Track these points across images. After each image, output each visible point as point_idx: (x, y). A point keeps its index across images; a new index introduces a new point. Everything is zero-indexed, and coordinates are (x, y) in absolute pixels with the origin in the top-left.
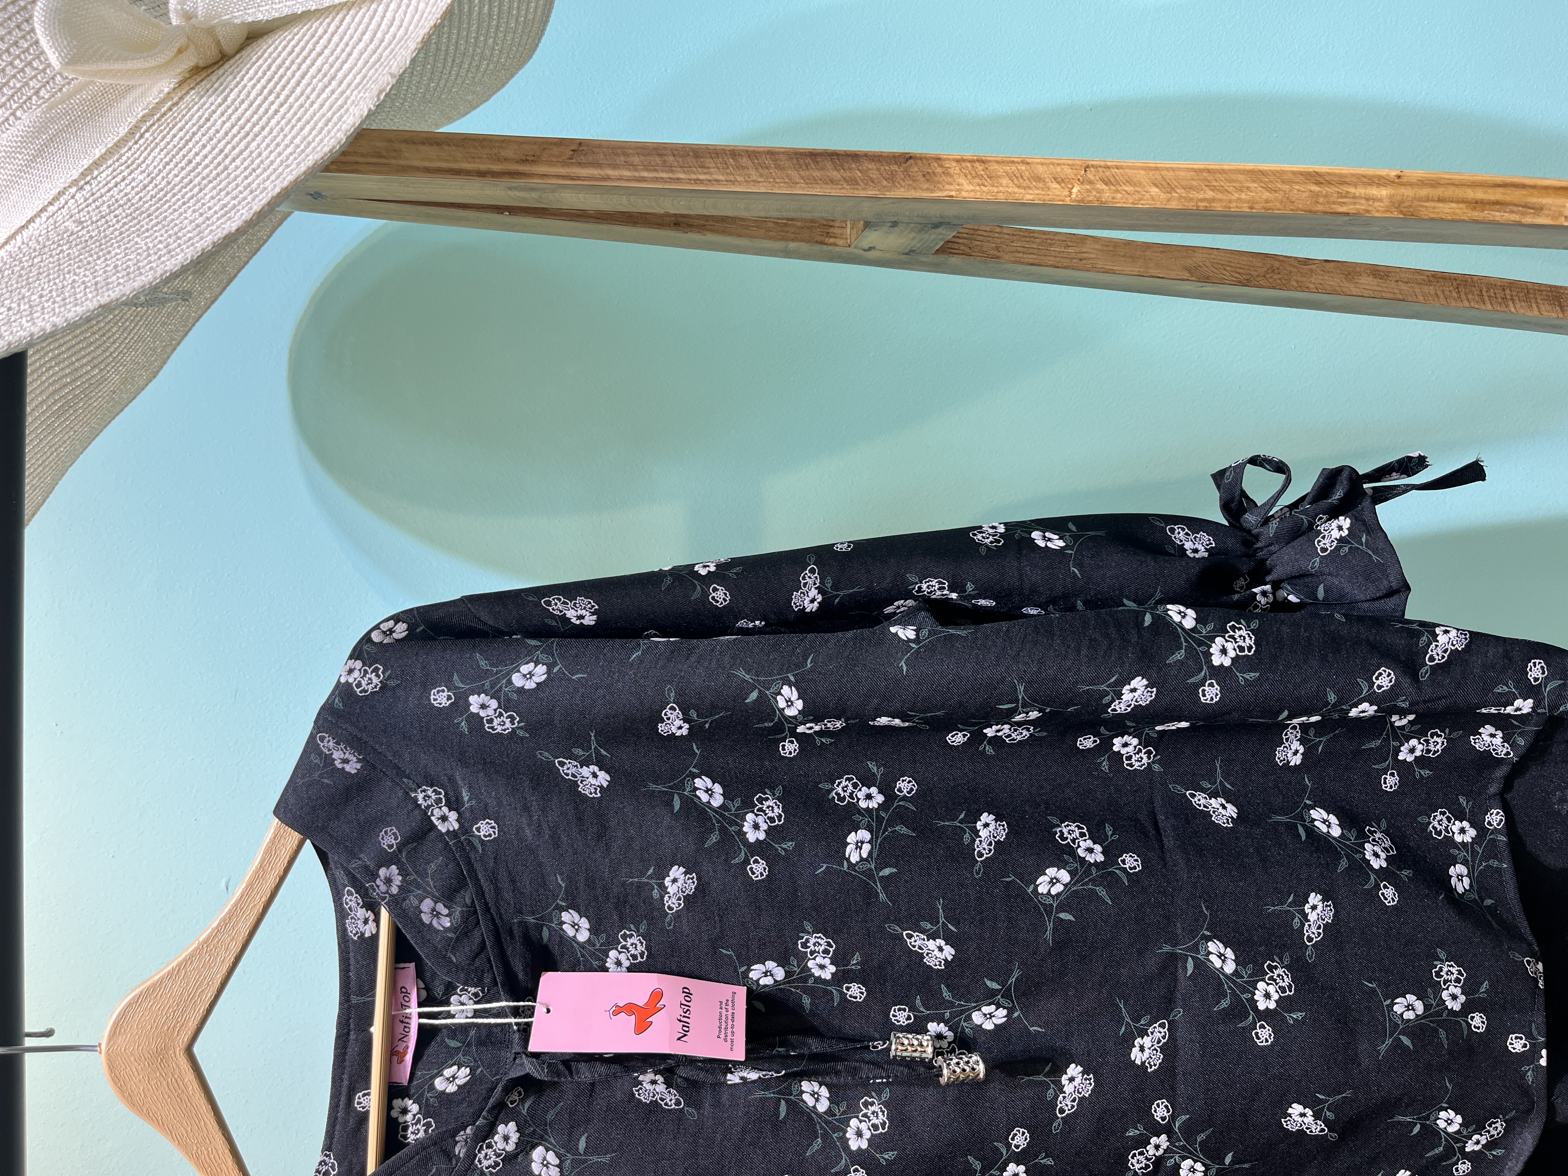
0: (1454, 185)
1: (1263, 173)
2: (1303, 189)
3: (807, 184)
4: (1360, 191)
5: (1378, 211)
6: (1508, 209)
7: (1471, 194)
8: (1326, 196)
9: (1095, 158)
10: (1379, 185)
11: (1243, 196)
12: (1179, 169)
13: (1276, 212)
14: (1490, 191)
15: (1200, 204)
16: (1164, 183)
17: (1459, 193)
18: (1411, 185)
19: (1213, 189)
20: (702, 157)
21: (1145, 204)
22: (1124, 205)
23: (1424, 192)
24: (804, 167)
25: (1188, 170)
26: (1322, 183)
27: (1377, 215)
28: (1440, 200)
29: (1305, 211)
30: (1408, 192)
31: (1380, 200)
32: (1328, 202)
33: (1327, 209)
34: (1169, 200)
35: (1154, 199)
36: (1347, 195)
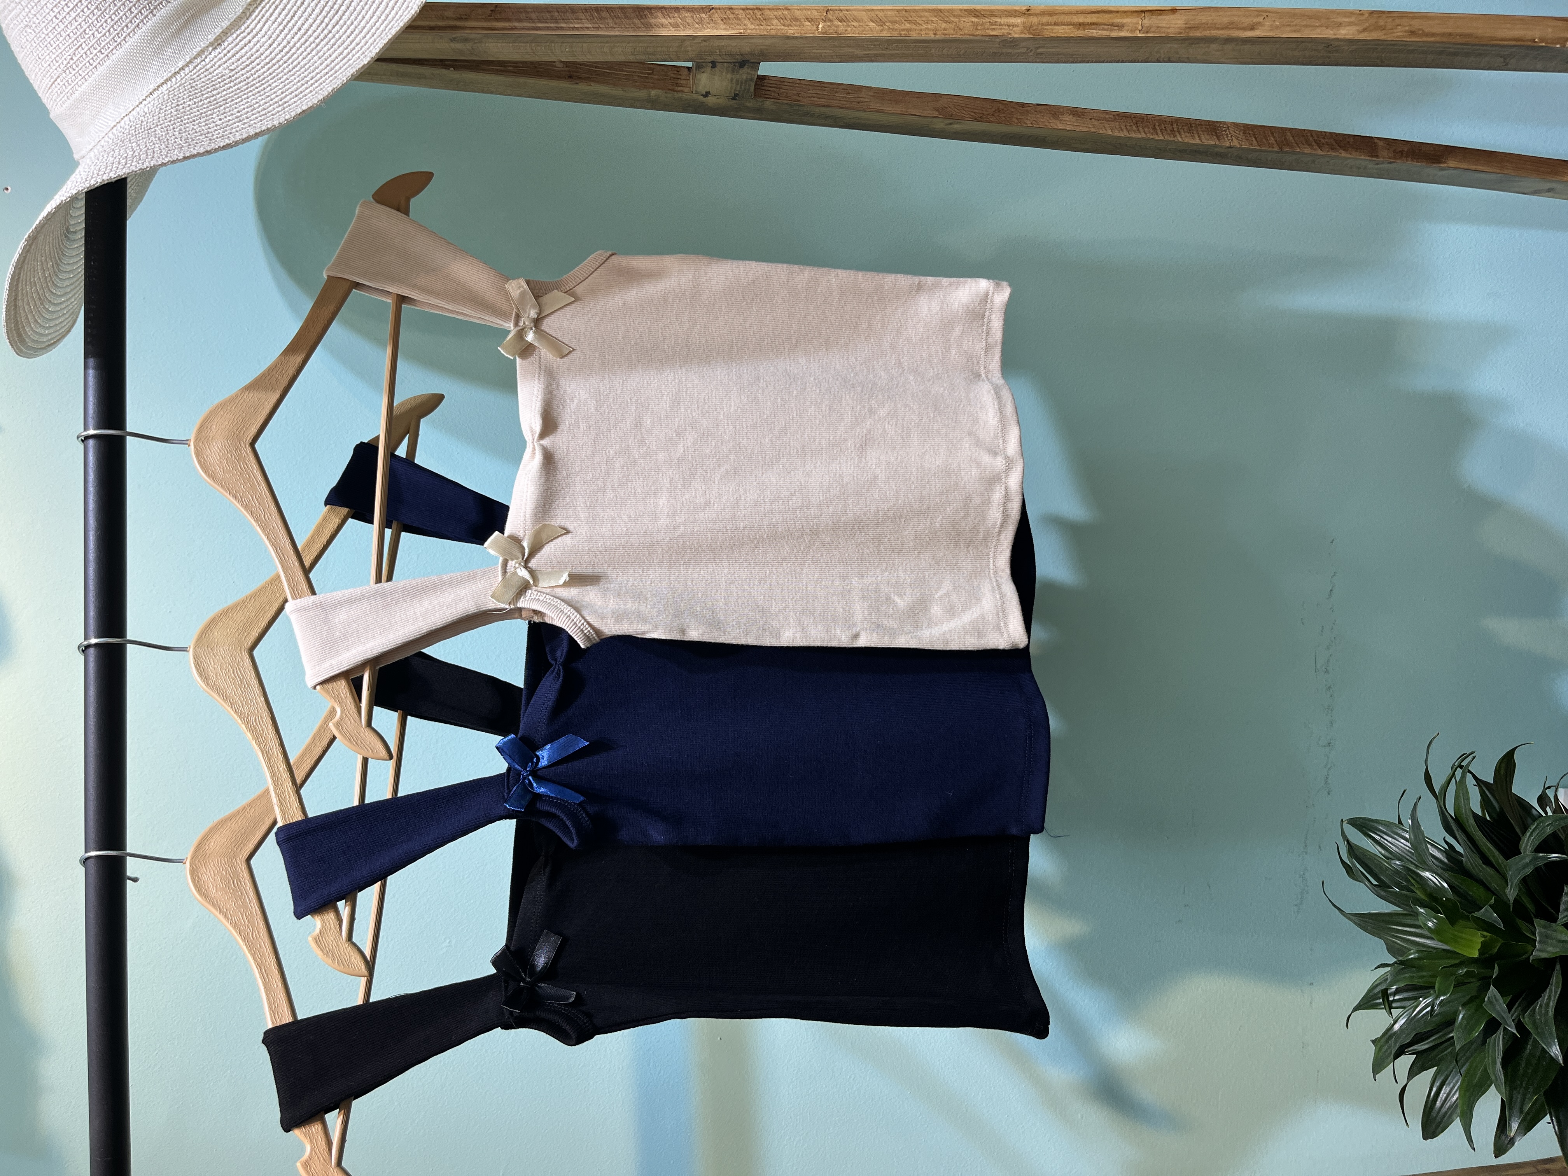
0: (1063, 13)
1: (940, 10)
2: (967, 21)
3: (646, 28)
4: (1004, 20)
5: (1016, 33)
6: (1100, 27)
7: (1075, 19)
8: (982, 25)
9: (831, 5)
10: (1015, 16)
11: (929, 26)
12: (887, 10)
13: (951, 36)
14: (1088, 16)
15: (902, 33)
16: (878, 20)
17: (1069, 18)
19: (910, 22)
20: (577, 13)
21: (866, 35)
22: (853, 35)
23: (1045, 19)
24: (644, 17)
25: (893, 10)
26: (979, 16)
27: (1016, 36)
28: (1055, 24)
29: (970, 35)
30: (1035, 20)
31: (1017, 26)
33: (983, 33)
34: (882, 31)
35: (872, 30)
36: (995, 23)
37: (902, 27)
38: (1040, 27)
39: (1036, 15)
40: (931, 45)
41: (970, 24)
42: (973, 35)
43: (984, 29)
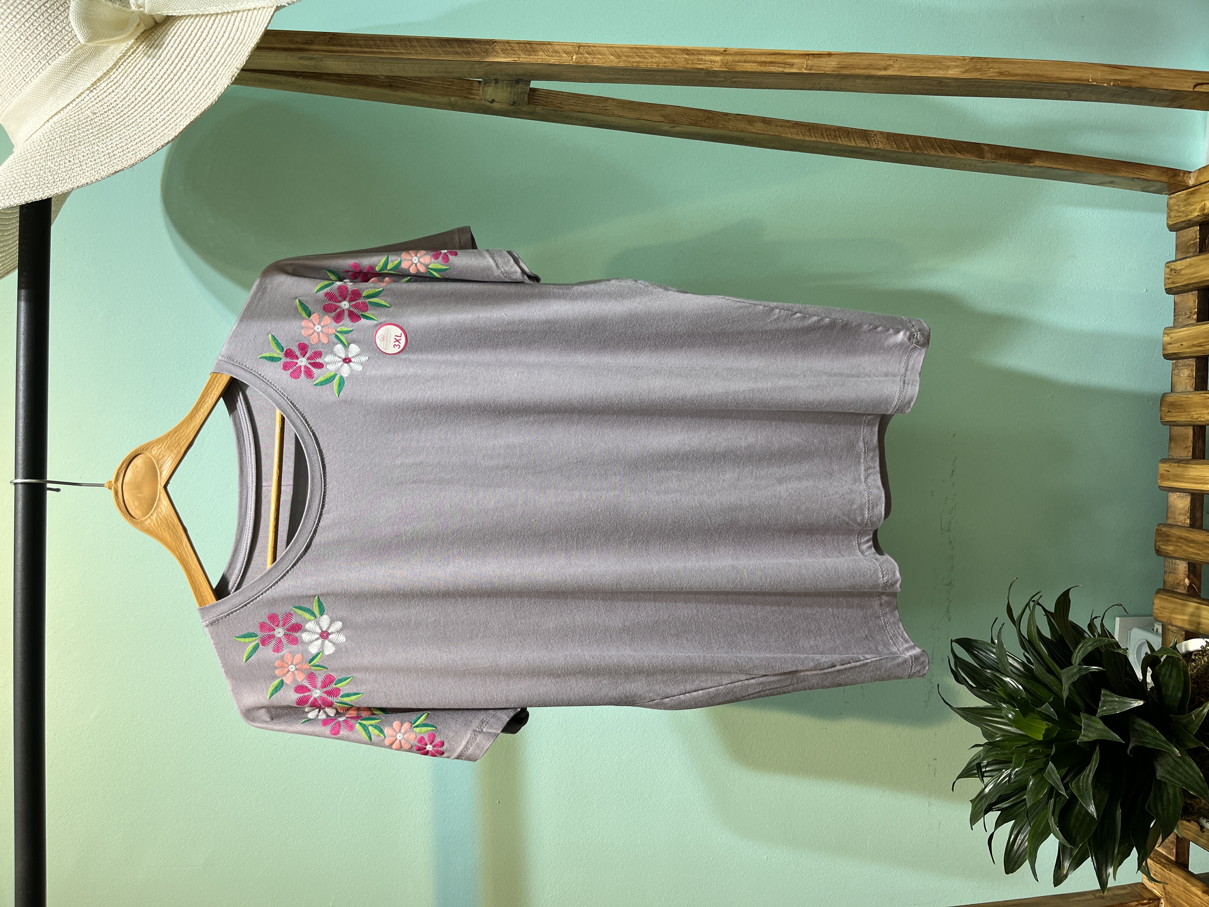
0: (751, 54)
1: (661, 48)
2: (680, 57)
4: (708, 58)
5: (716, 67)
6: (777, 65)
7: (759, 59)
8: (692, 60)
9: (582, 42)
10: (716, 55)
11: (653, 60)
12: (622, 47)
15: (633, 63)
16: (616, 54)
19: (639, 57)
21: (607, 64)
26: (689, 54)
27: (716, 69)
28: (745, 62)
31: (717, 62)
33: (692, 66)
34: (619, 62)
35: (612, 61)
36: (701, 60)
37: (633, 60)
38: (734, 63)
39: (731, 54)
41: (683, 59)
42: (685, 67)
43: (693, 63)
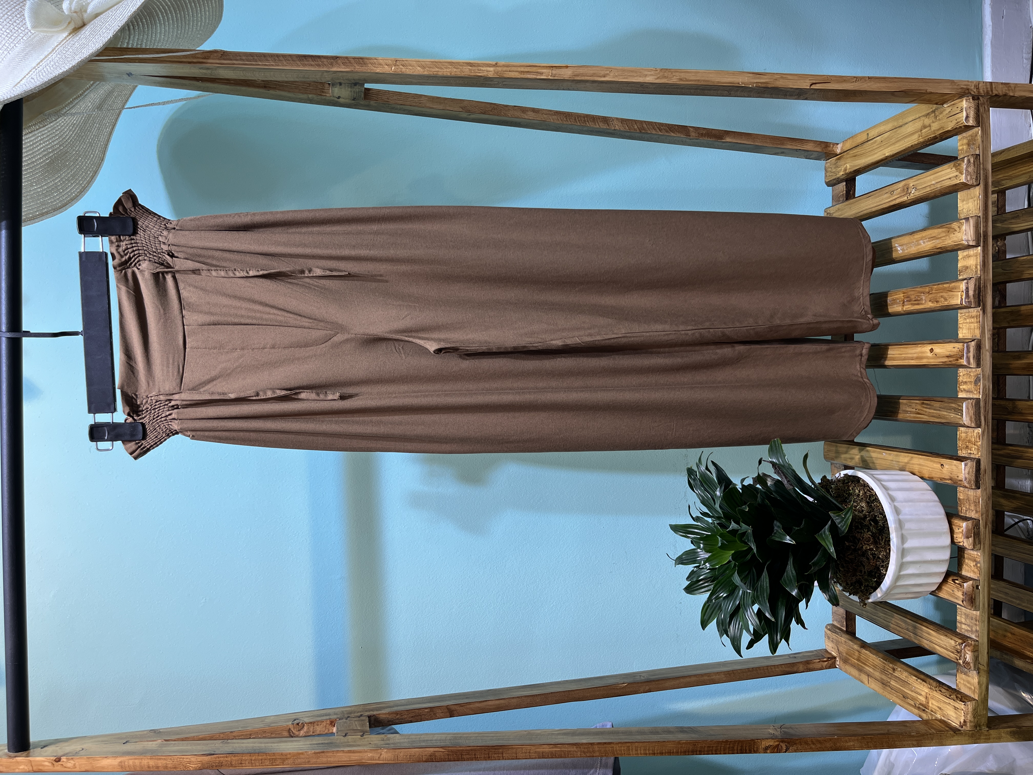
0: (514, 66)
1: (452, 62)
2: (466, 69)
3: (303, 66)
4: (484, 69)
6: (532, 74)
7: (519, 69)
8: (474, 70)
9: (398, 58)
10: (490, 67)
11: (447, 70)
13: (458, 76)
14: (526, 68)
16: (421, 67)
17: (515, 69)
18: (500, 66)
19: (438, 68)
20: (267, 57)
21: (416, 73)
22: (409, 73)
23: (505, 69)
24: (302, 60)
26: (471, 66)
27: (491, 76)
28: (510, 71)
29: (468, 76)
30: (500, 69)
31: (491, 71)
32: (475, 72)
33: (474, 74)
34: (424, 71)
35: (419, 71)
36: (480, 70)
37: (434, 70)
38: (502, 72)
40: (450, 79)
42: (471, 75)
